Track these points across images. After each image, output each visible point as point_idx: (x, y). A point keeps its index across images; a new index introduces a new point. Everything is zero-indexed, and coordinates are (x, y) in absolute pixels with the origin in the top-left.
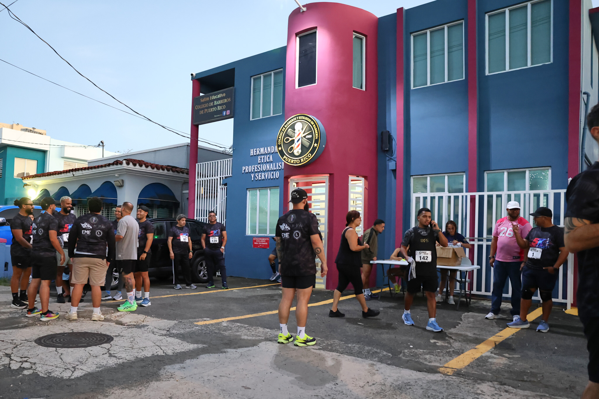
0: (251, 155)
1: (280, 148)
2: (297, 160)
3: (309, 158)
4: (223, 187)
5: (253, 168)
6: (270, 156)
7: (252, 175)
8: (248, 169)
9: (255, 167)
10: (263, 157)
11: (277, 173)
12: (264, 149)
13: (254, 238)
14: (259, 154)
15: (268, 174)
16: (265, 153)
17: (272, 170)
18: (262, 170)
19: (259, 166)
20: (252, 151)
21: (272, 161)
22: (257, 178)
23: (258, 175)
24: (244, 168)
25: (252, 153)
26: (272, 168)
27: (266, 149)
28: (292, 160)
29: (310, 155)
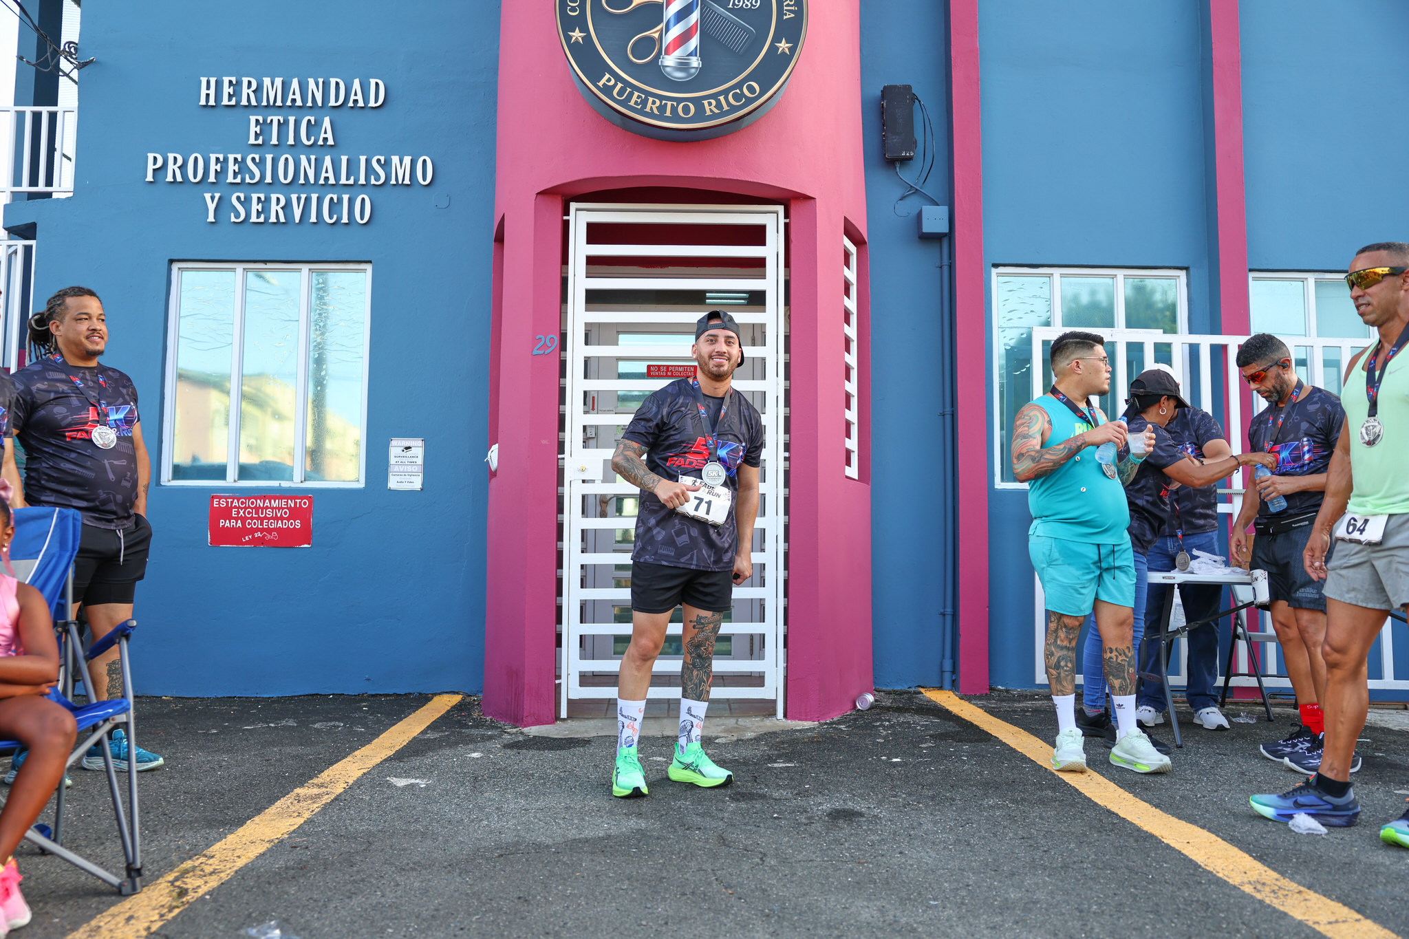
0: (202, 102)
1: (577, 35)
2: (679, 100)
5: (214, 167)
6: (319, 123)
7: (208, 196)
8: (183, 168)
9: (226, 159)
10: (279, 120)
11: (363, 200)
12: (283, 83)
13: (220, 498)
14: (254, 103)
15: (306, 198)
16: (289, 103)
17: (333, 185)
18: (268, 180)
19: (253, 159)
20: (208, 82)
21: (332, 146)
22: (237, 216)
23: (245, 198)
24: (155, 159)
25: (208, 95)
26: (331, 175)
27: (295, 84)
28: (651, 99)
29: (751, 89)
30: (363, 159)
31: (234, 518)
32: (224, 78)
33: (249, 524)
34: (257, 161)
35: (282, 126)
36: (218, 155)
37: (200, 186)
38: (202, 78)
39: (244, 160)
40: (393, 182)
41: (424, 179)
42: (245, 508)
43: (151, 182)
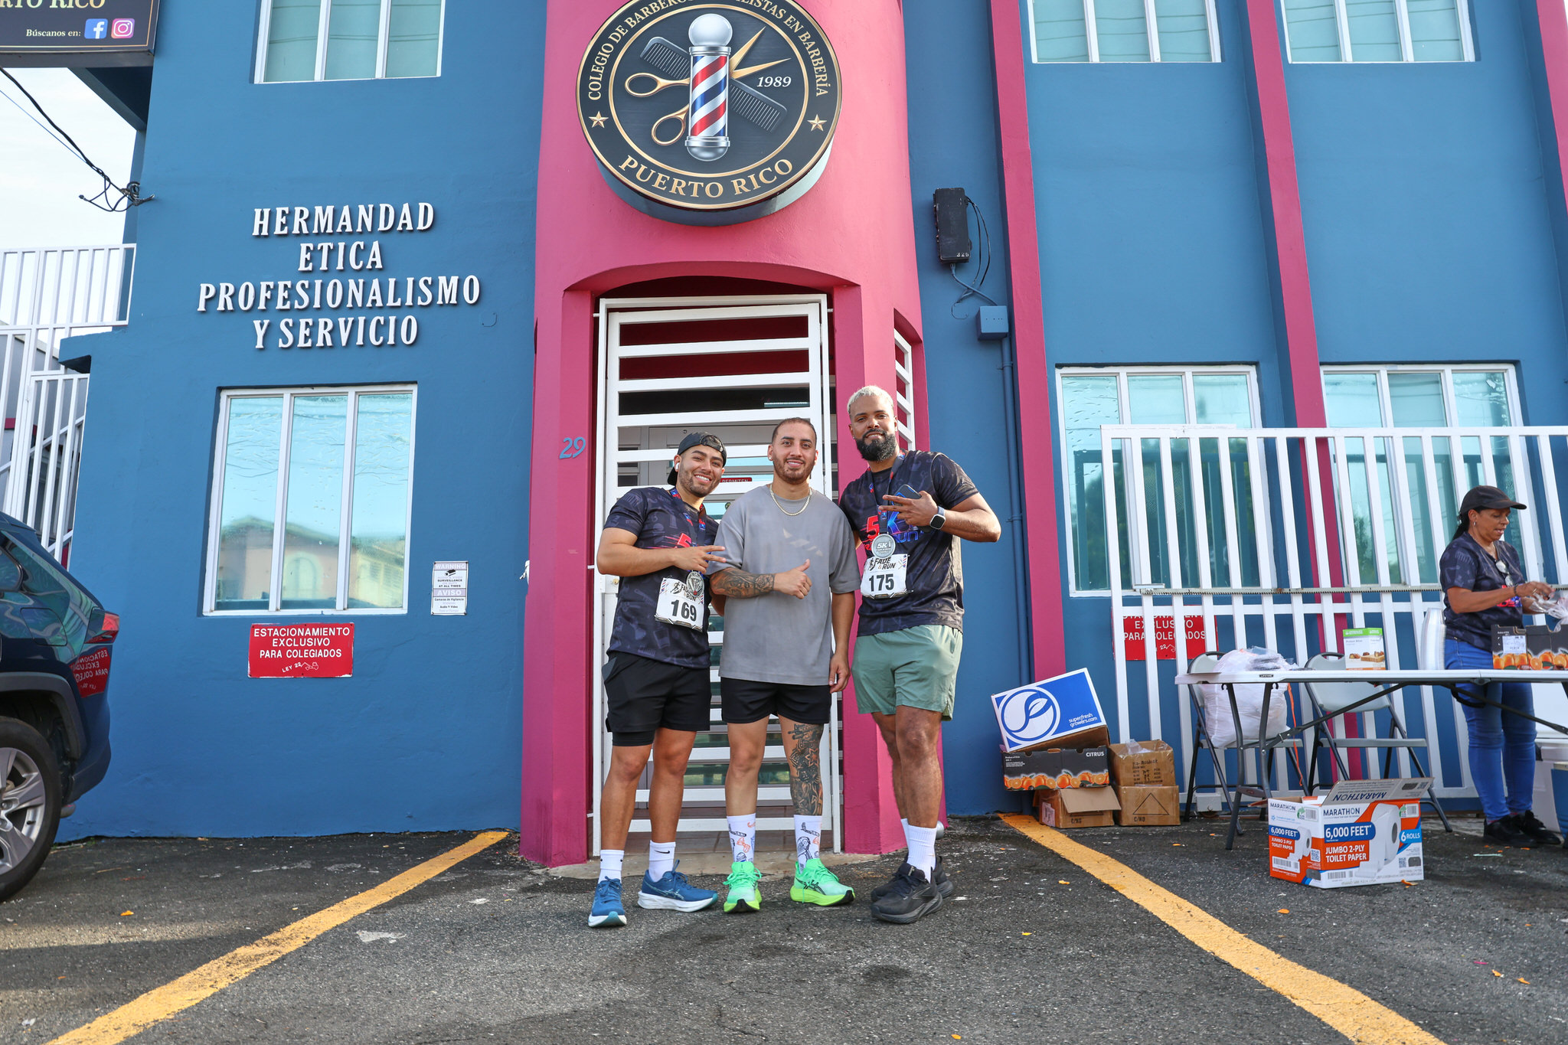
0: (256, 232)
1: (598, 119)
2: (706, 181)
3: (782, 179)
4: (61, 375)
5: (264, 294)
6: (368, 248)
7: (257, 323)
8: (234, 297)
9: (276, 287)
10: (329, 247)
11: (410, 321)
12: (334, 211)
13: (261, 627)
14: (305, 231)
15: (353, 322)
16: (339, 230)
17: (380, 307)
18: (317, 305)
19: (303, 285)
20: (262, 214)
21: (380, 269)
22: (285, 342)
23: (293, 324)
24: (208, 289)
25: (261, 226)
26: (378, 297)
27: (346, 211)
28: (676, 181)
29: (783, 167)
30: (410, 280)
31: (274, 648)
32: (277, 209)
33: (289, 654)
34: (307, 287)
35: (332, 252)
36: (268, 283)
37: (249, 314)
38: (256, 210)
39: (293, 286)
40: (440, 302)
41: (471, 298)
42: (286, 638)
43: (203, 312)
